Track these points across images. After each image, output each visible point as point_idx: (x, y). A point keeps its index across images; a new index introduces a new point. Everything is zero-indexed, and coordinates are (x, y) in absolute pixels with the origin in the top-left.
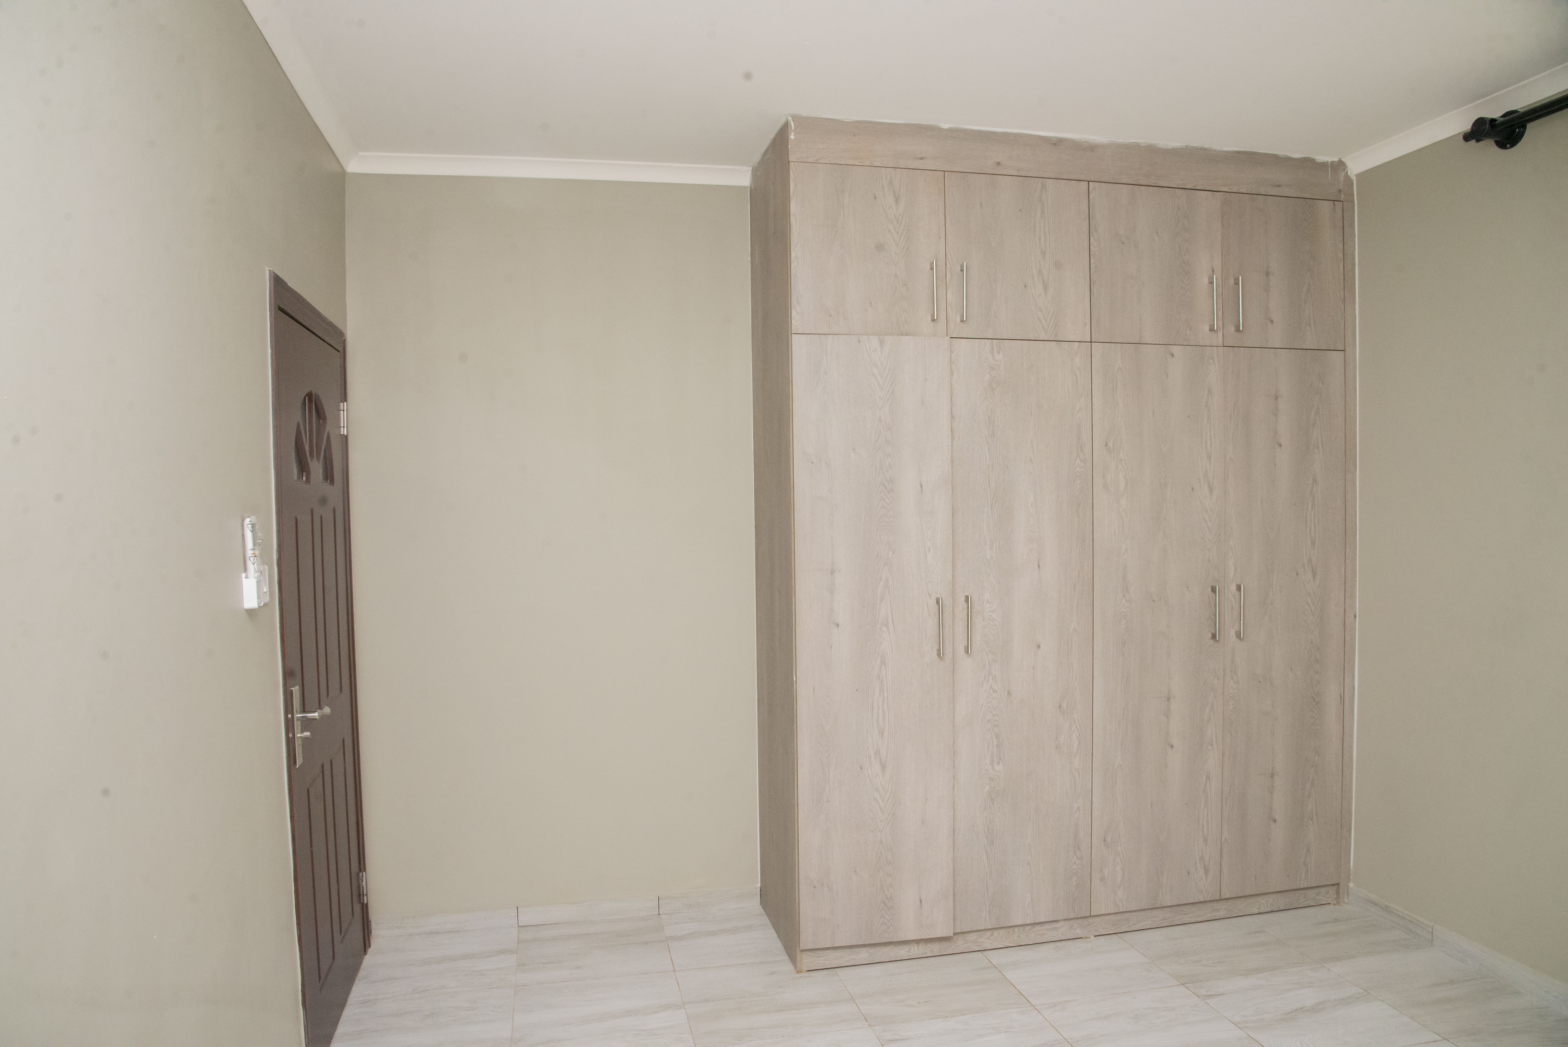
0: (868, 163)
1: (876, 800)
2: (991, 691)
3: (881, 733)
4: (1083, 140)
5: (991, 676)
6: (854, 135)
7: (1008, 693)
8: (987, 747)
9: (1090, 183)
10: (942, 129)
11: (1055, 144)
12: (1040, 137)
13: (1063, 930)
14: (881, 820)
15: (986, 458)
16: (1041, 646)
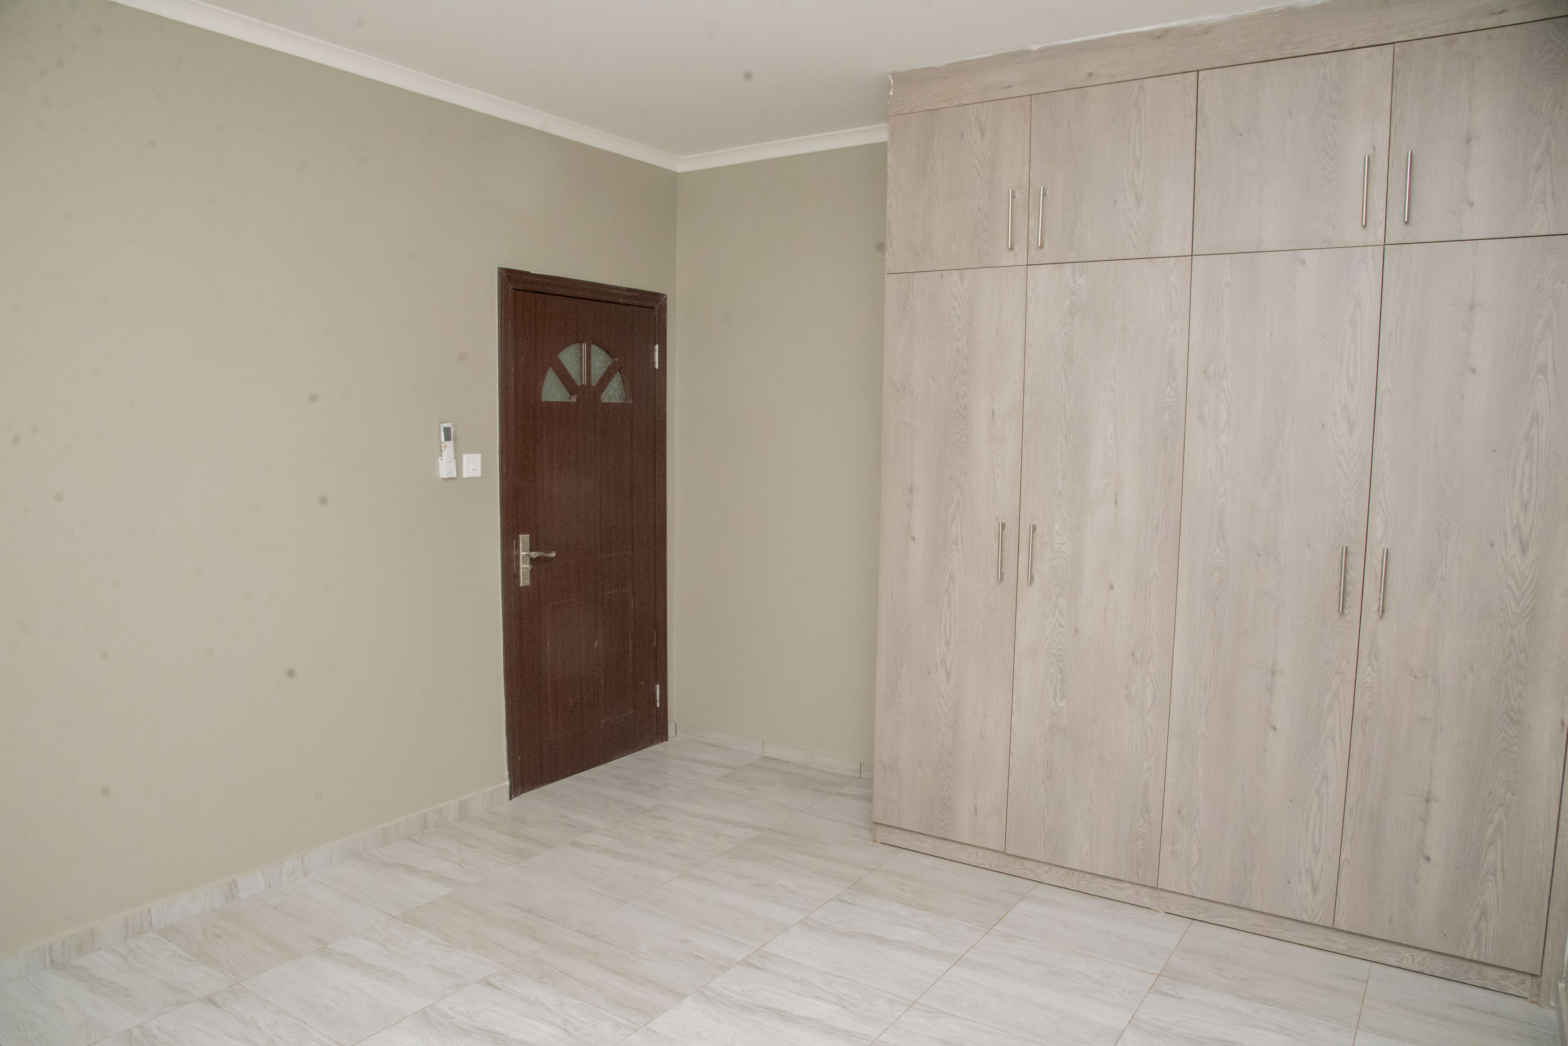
0: (957, 103)
1: (941, 705)
2: (1057, 625)
3: (948, 644)
4: (1195, 24)
5: (1057, 610)
6: (946, 79)
7: (1076, 630)
8: (1050, 680)
9: (1199, 72)
10: (1029, 52)
11: (1159, 37)
12: (1140, 33)
13: (1128, 892)
14: (944, 724)
15: (1062, 387)
16: (1114, 587)
